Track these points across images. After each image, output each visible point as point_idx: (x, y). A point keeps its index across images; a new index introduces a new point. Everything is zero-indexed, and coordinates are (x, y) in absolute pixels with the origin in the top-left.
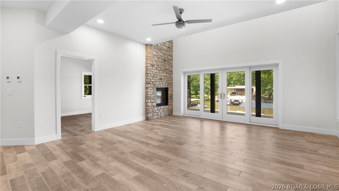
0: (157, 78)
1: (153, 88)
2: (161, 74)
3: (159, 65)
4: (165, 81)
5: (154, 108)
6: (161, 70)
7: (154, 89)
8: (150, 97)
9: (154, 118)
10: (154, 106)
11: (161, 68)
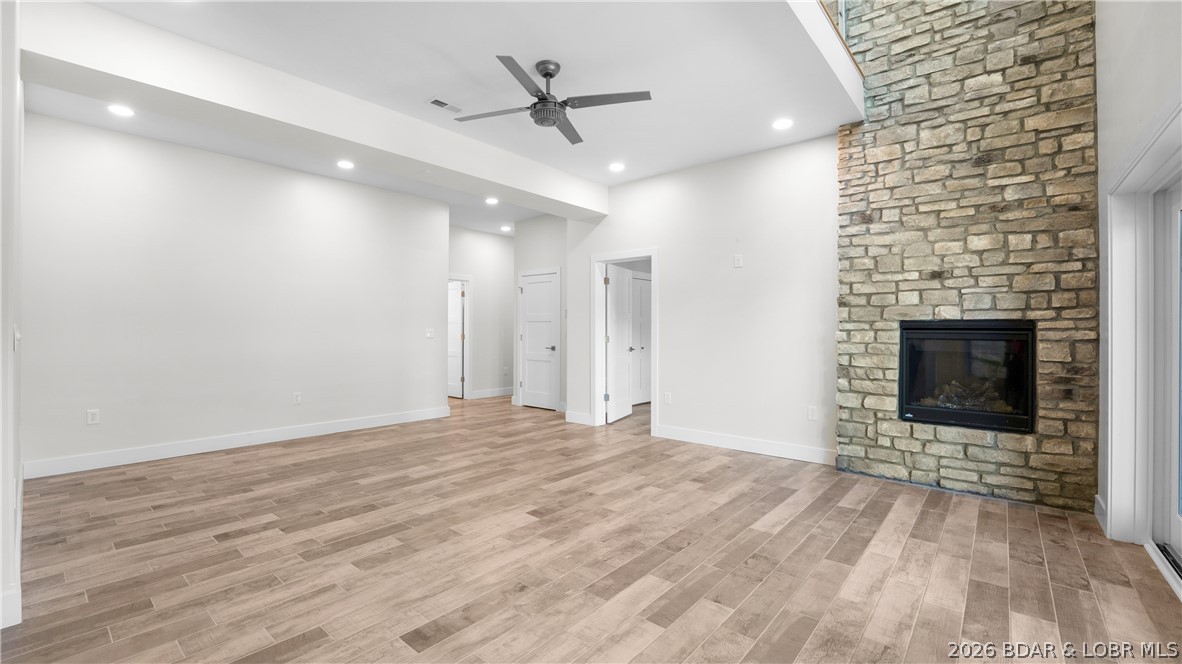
0: (903, 271)
1: (872, 323)
2: (937, 246)
3: (917, 200)
4: (985, 282)
5: (876, 422)
6: (943, 223)
7: (876, 331)
8: (850, 365)
9: (871, 472)
10: (875, 415)
11: (942, 215)
